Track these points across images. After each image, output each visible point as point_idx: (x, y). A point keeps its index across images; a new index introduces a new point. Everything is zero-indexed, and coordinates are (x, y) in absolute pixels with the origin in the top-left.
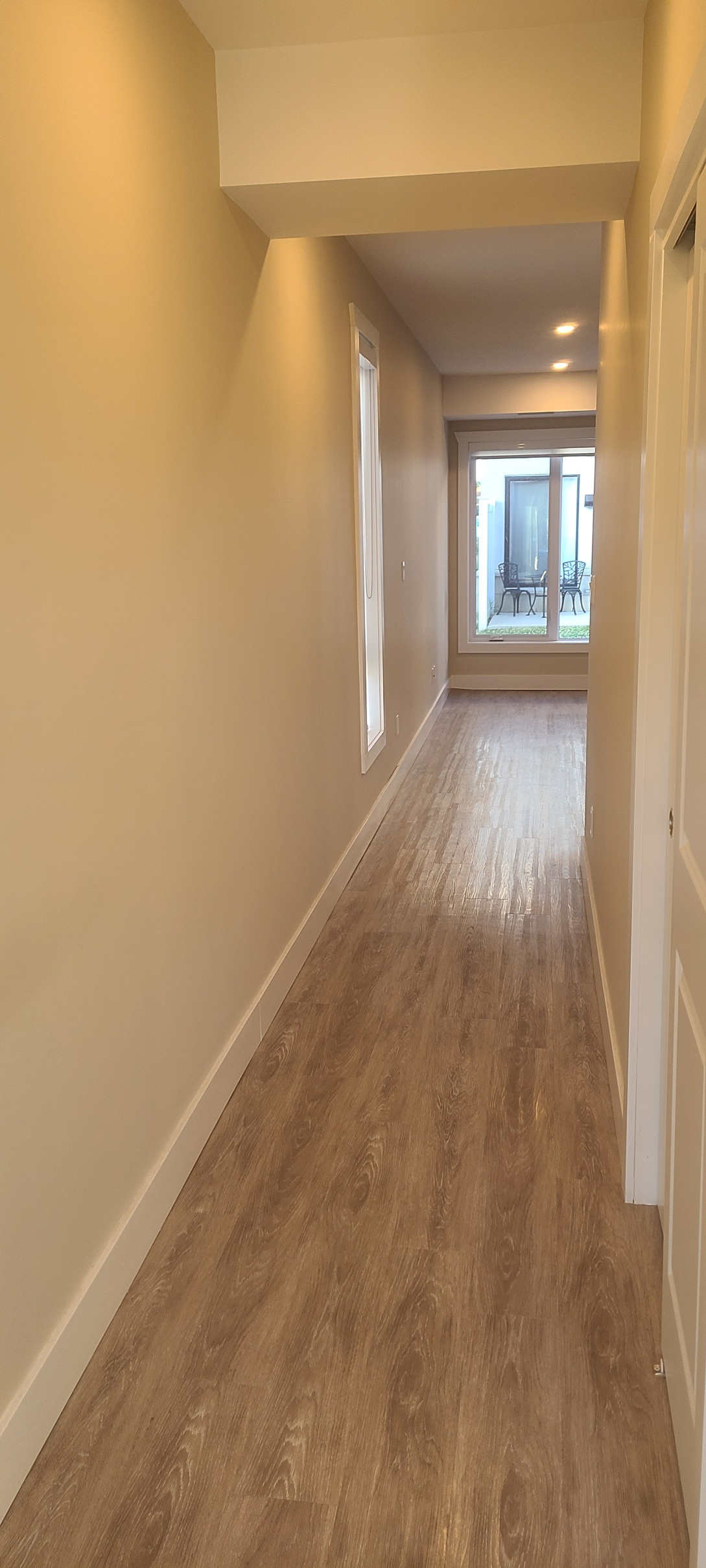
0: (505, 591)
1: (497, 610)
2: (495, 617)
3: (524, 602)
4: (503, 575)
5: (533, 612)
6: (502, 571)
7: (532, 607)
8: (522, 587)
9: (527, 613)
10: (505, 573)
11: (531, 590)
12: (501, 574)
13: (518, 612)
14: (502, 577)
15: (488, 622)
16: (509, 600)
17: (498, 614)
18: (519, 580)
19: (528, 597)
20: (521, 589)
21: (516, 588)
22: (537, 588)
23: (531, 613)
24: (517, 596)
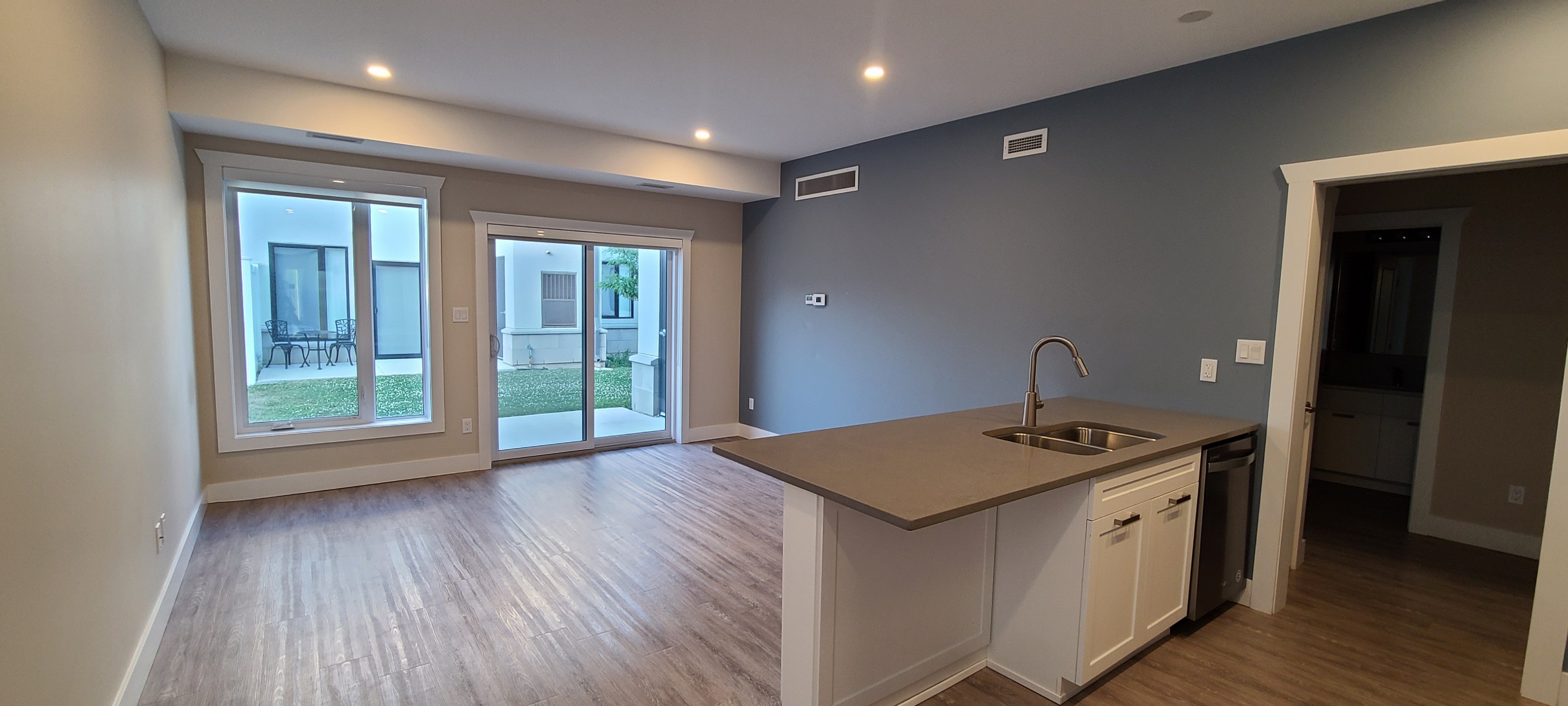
0: (274, 345)
1: (266, 363)
2: (264, 371)
3: (296, 355)
4: (271, 331)
5: (307, 363)
6: (270, 327)
7: (305, 360)
8: (292, 341)
9: (301, 365)
10: (273, 329)
11: (304, 344)
12: (269, 329)
13: (290, 364)
14: (270, 332)
15: (257, 376)
16: (280, 354)
17: (267, 367)
18: (288, 336)
19: (301, 349)
20: (292, 343)
21: (287, 343)
22: (310, 342)
23: (305, 364)
24: (288, 351)
